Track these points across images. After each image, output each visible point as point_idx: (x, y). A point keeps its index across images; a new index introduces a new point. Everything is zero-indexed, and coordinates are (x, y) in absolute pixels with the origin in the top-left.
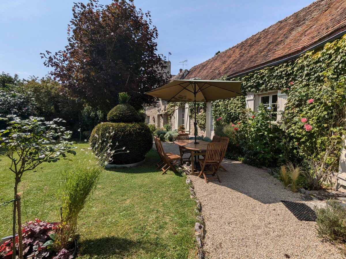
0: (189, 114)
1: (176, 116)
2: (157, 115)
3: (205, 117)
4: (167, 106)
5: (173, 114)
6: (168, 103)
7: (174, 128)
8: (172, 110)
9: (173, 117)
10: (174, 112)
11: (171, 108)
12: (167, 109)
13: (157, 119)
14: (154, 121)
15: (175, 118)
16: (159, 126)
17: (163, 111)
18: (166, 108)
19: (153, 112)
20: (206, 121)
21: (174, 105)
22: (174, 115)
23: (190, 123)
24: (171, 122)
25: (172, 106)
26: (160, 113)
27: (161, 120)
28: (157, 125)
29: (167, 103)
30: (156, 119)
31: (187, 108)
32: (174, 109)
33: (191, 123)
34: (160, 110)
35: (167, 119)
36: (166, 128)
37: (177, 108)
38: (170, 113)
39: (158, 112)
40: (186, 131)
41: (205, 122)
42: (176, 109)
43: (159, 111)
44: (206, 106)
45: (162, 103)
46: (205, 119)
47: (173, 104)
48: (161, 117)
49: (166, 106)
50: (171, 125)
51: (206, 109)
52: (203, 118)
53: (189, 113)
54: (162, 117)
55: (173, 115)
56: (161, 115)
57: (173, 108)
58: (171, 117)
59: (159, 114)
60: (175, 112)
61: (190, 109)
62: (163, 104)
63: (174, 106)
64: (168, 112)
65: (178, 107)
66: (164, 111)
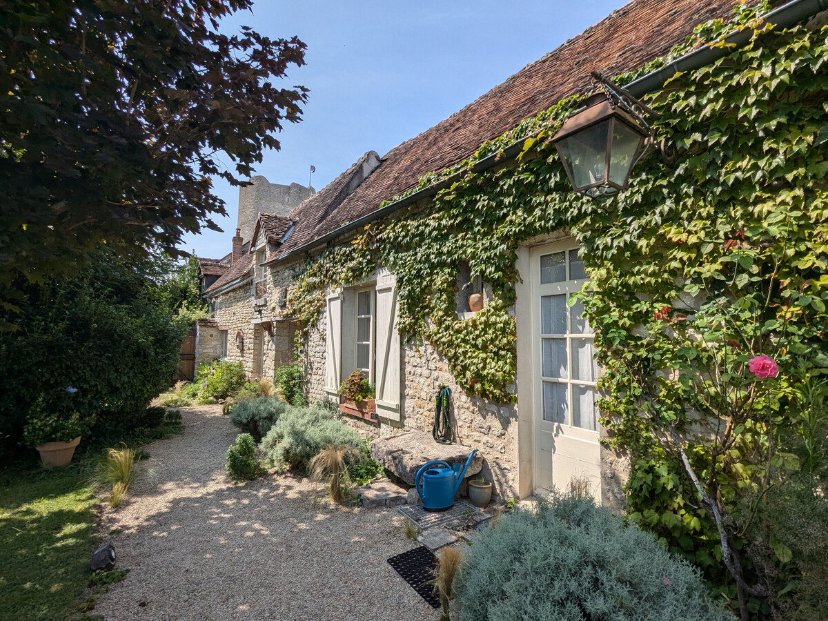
0: (397, 319)
1: (328, 332)
2: (252, 327)
3: (513, 334)
4: (293, 290)
5: (318, 320)
6: (295, 277)
7: (321, 381)
8: (311, 302)
9: (315, 336)
10: (319, 311)
11: (309, 298)
12: (291, 301)
13: (252, 340)
14: (242, 351)
15: (324, 340)
16: (258, 369)
17: (274, 309)
18: (288, 297)
19: (239, 316)
20: (515, 357)
21: (322, 282)
22: (321, 327)
23: (402, 363)
24: (307, 355)
25: (312, 288)
26: (265, 320)
27: (265, 347)
28: (250, 364)
29: (293, 277)
30: (249, 342)
31: (389, 289)
32: (319, 300)
33: (408, 368)
34: (265, 305)
35: (292, 343)
36: (285, 382)
37: (334, 292)
38: (303, 317)
39: (257, 315)
40: (380, 406)
41: (514, 365)
42: (330, 300)
43: (260, 312)
44: (516, 272)
45: (274, 277)
46: (512, 349)
47: (317, 280)
48: (266, 333)
49: (286, 291)
50: (306, 371)
51: (512, 290)
52: (492, 341)
53: (397, 313)
54: (271, 335)
55: (314, 325)
56: (267, 326)
57: (317, 294)
58: (306, 335)
59: (259, 321)
60: (327, 314)
61: (405, 292)
62: (276, 283)
63: (322, 286)
64: (295, 312)
65: (339, 290)
66: (278, 310)
